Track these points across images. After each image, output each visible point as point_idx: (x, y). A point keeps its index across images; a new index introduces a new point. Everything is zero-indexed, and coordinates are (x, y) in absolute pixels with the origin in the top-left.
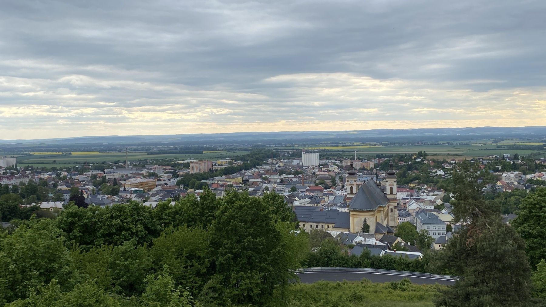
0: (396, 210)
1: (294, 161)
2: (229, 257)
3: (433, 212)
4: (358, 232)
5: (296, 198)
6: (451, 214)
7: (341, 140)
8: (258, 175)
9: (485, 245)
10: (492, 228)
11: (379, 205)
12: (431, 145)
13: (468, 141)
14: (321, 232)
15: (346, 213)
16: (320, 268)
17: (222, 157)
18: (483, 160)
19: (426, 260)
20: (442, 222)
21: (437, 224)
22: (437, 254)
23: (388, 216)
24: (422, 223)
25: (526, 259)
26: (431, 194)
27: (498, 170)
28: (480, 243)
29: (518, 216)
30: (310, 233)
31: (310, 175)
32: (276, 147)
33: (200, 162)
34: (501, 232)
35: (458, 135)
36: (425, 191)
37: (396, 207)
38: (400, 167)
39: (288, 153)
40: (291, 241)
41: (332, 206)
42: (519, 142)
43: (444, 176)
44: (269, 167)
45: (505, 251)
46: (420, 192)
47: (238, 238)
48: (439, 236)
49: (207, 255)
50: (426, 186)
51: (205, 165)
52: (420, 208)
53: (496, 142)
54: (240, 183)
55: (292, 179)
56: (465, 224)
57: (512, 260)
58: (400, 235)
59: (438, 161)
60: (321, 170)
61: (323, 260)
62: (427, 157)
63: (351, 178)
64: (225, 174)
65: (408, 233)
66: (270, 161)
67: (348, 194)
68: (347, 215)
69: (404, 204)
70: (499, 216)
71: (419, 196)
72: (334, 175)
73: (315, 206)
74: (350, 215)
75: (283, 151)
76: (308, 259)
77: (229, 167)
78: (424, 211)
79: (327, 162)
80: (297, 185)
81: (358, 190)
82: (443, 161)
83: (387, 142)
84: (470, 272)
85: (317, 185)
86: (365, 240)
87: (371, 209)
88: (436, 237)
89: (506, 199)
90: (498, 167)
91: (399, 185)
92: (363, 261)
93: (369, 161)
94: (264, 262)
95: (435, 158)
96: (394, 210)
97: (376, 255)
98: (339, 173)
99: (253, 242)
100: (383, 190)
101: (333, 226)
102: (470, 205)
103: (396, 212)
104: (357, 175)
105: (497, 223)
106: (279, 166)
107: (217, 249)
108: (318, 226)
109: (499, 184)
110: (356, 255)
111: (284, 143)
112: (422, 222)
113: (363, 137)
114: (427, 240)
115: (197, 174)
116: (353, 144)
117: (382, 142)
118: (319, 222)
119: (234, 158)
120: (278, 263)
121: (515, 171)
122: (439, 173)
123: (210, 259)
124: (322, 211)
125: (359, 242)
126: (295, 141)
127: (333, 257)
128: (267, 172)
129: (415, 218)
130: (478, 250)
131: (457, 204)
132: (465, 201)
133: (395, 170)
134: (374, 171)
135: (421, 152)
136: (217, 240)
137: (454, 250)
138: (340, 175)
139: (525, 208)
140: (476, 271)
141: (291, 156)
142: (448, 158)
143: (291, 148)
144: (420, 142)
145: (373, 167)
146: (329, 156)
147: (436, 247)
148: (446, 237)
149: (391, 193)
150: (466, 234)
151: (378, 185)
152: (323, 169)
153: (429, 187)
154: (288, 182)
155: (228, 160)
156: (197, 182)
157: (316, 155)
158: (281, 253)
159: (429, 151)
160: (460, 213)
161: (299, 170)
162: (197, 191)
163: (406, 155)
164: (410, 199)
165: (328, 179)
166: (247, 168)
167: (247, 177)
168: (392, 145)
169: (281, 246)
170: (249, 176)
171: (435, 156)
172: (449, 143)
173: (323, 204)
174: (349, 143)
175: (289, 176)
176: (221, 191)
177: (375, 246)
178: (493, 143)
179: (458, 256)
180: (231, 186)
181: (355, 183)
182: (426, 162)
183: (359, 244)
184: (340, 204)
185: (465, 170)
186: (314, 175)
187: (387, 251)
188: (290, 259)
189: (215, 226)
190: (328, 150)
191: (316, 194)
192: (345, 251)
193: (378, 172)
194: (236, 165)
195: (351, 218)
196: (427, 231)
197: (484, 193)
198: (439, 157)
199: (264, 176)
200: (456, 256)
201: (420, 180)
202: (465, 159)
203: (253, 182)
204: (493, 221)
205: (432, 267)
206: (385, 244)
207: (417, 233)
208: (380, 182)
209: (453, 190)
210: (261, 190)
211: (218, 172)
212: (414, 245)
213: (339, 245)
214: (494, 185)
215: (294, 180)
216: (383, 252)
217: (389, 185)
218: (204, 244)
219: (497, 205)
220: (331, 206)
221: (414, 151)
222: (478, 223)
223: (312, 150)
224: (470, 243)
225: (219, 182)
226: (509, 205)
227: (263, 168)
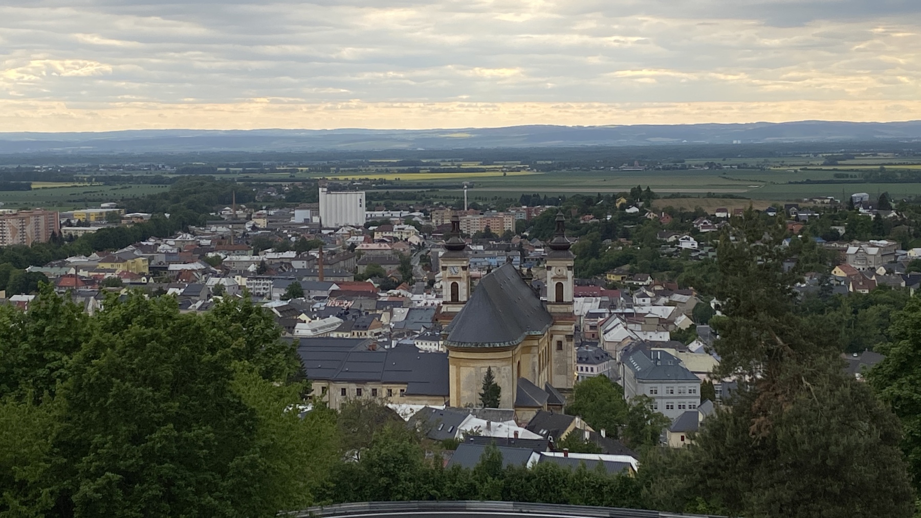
0: (571, 344)
1: (297, 212)
2: (110, 483)
3: (666, 350)
4: (471, 406)
5: (303, 317)
6: (711, 352)
7: (425, 154)
8: (195, 251)
9: (799, 433)
10: (816, 388)
11: (526, 333)
12: (664, 169)
13: (762, 160)
14: (369, 408)
15: (438, 353)
16: (365, 504)
17: (87, 202)
18: (800, 210)
19: (647, 476)
20: (691, 376)
21: (678, 380)
22: (673, 458)
23: (549, 360)
24: (639, 377)
25: (903, 470)
26: (663, 300)
27: (835, 237)
28: (784, 429)
29: (883, 357)
30: (340, 412)
31: (342, 251)
32: (244, 172)
33: (23, 214)
34: (839, 400)
35: (735, 142)
36: (649, 293)
37: (572, 336)
38: (584, 228)
39: (280, 190)
40: (286, 435)
41: (401, 335)
42: (894, 161)
43: (697, 254)
44: (224, 229)
45: (849, 450)
46: (634, 298)
47: (134, 427)
48: (682, 411)
49: (46, 477)
50: (649, 280)
51: (37, 224)
52: (634, 337)
53: (832, 161)
54: (143, 274)
55: (290, 264)
56: (747, 378)
57: (866, 472)
58: (580, 412)
59: (683, 212)
60: (370, 238)
61: (376, 482)
62: (655, 203)
63: (453, 259)
64: (99, 249)
65: (602, 404)
66: (228, 213)
67: (444, 303)
68: (442, 361)
69: (592, 327)
70: (835, 357)
71: (631, 308)
72: (407, 252)
73: (356, 336)
74: (450, 359)
75: (262, 184)
76: (334, 482)
77: (108, 229)
78: (643, 346)
79: (387, 214)
80: (304, 279)
81: (472, 291)
82: (696, 213)
83: (550, 162)
84: (758, 505)
85: (360, 279)
86: (488, 427)
87: (507, 344)
88: (674, 414)
89: (855, 312)
90: (837, 228)
91: (580, 277)
92: (482, 483)
93: (501, 214)
94: (211, 493)
95: (675, 204)
96: (565, 344)
97: (517, 465)
98: (420, 247)
99: (177, 439)
100: (538, 291)
101: (402, 391)
102: (761, 328)
103: (573, 351)
104: (470, 253)
105: (830, 375)
106: (254, 228)
107: (75, 461)
108: (363, 392)
109: (837, 274)
110: (463, 468)
111: (267, 163)
112: (637, 375)
113: (486, 147)
114: (649, 422)
115: (14, 249)
116: (459, 166)
117: (538, 162)
118: (365, 382)
119: (122, 204)
120: (250, 495)
121: (878, 240)
122: (685, 245)
123: (54, 488)
124: (373, 349)
125: (472, 431)
126: (301, 158)
127: (402, 475)
128: (220, 244)
129: (621, 366)
130: (779, 448)
131: (727, 327)
132: (747, 317)
133: (569, 236)
134: (516, 240)
135: (639, 187)
136: (75, 436)
137: (718, 448)
138: (424, 253)
139: (902, 336)
140: (774, 502)
141: (288, 200)
142: (709, 206)
143: (287, 175)
144: (636, 163)
145: (513, 229)
146: (394, 199)
147: (674, 440)
148: (700, 414)
149: (559, 300)
150: (750, 406)
151: (525, 279)
152: (377, 236)
153: (657, 282)
154: (280, 270)
155: (106, 207)
156: (15, 273)
157: (359, 196)
158: (257, 467)
159: (660, 185)
160: (735, 350)
161: (311, 238)
162: (15, 298)
163: (600, 197)
164: (607, 316)
165: (390, 262)
166: (164, 233)
167: (161, 258)
168: (563, 171)
169: (258, 450)
170: (167, 254)
171: (676, 200)
172: (711, 165)
173: (376, 331)
174: (449, 164)
175: (281, 255)
176: (87, 296)
177: (514, 442)
178: (824, 164)
179: (728, 463)
180: (117, 283)
181: (462, 274)
182: (650, 215)
183: (474, 438)
184: (423, 329)
185: (751, 237)
186: (353, 251)
187: (546, 454)
188: (283, 483)
189: (68, 397)
190: (390, 182)
191: (358, 303)
192: (436, 457)
193: (525, 241)
194: (129, 224)
195: (452, 369)
196: (650, 400)
197: (799, 298)
198: (684, 202)
199: (210, 255)
200: (722, 464)
201: (635, 263)
202: (751, 208)
203: (181, 272)
204: (820, 370)
205: (660, 494)
206: (541, 435)
207: (626, 404)
208: (529, 270)
209: (718, 289)
210: (204, 293)
211: (77, 243)
212: (616, 437)
213: (419, 442)
214: (827, 276)
215: (298, 265)
216: (535, 457)
217: (554, 278)
218: (36, 447)
219: (830, 329)
220: (398, 336)
221: (622, 185)
222: (782, 377)
223: (348, 183)
224: (759, 428)
225: (82, 273)
226: (862, 328)
227: (207, 232)
